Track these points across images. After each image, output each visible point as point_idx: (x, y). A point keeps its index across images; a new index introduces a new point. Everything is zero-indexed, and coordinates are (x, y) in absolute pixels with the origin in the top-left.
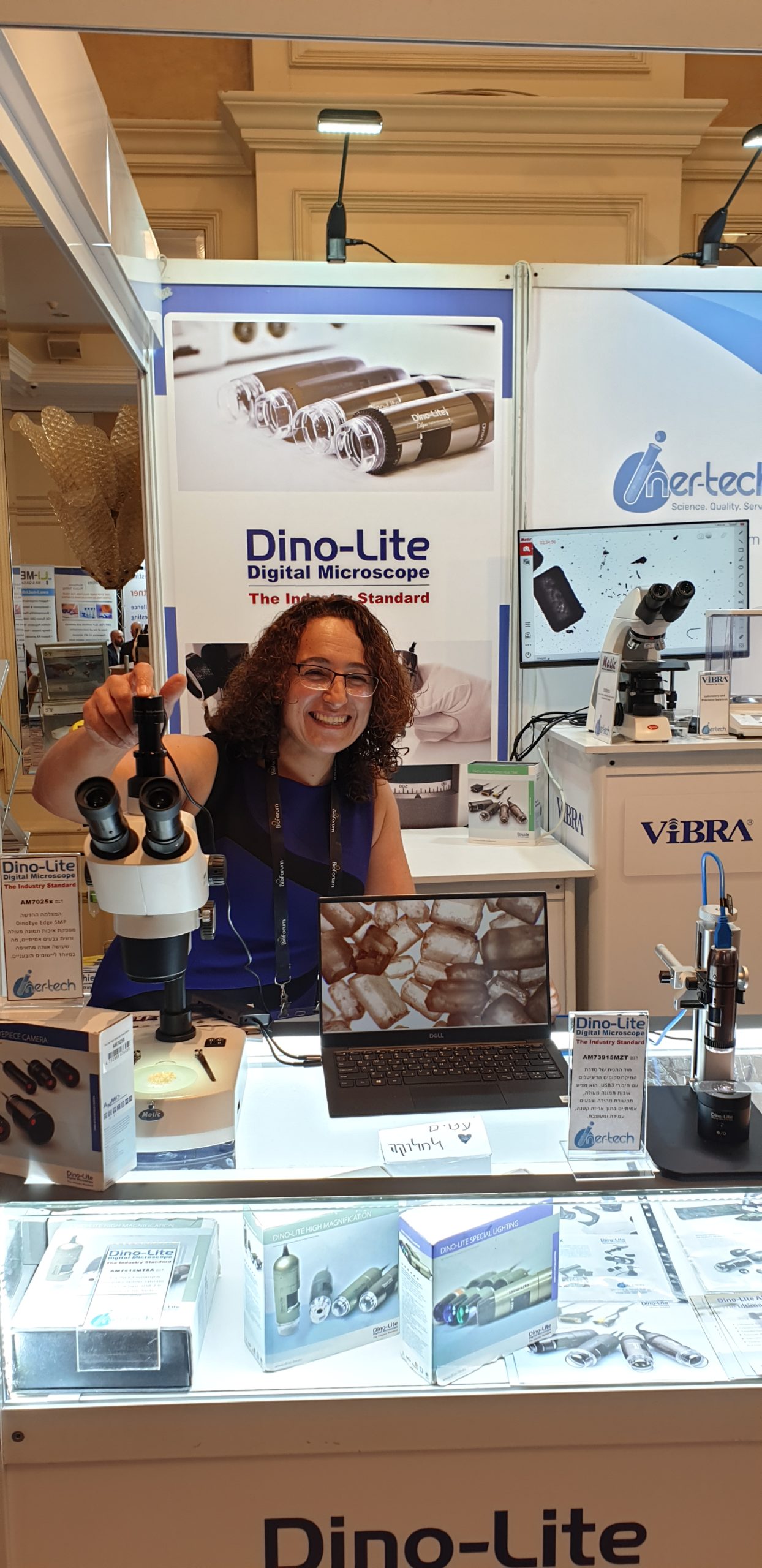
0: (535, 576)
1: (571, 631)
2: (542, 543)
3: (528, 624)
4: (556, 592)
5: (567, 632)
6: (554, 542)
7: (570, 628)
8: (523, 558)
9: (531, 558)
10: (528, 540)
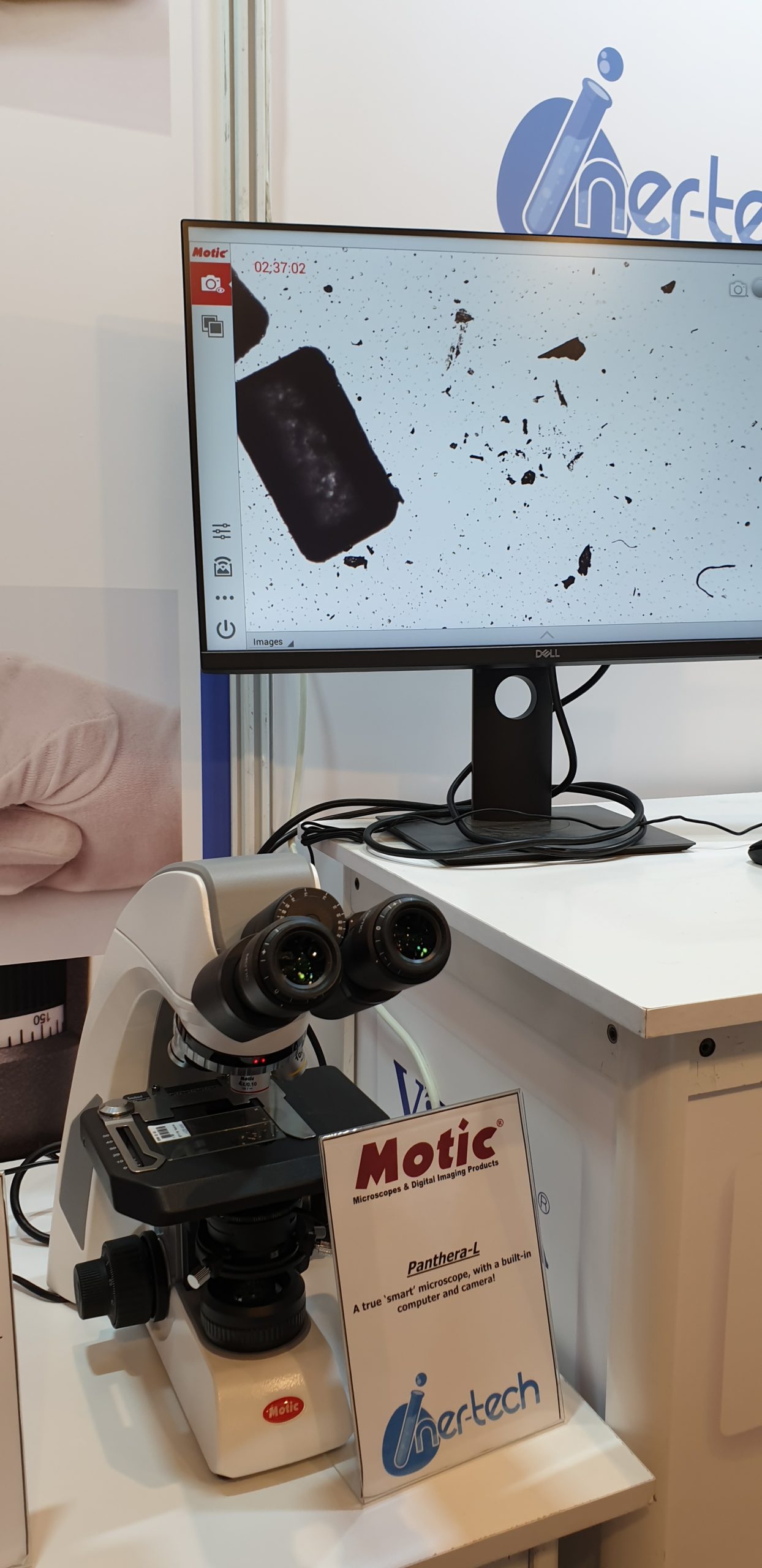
0: (241, 376)
1: (360, 561)
2: (261, 267)
3: (222, 532)
4: (311, 432)
5: (349, 561)
6: (299, 269)
7: (358, 550)
8: (200, 311)
9: (225, 314)
10: (215, 253)
